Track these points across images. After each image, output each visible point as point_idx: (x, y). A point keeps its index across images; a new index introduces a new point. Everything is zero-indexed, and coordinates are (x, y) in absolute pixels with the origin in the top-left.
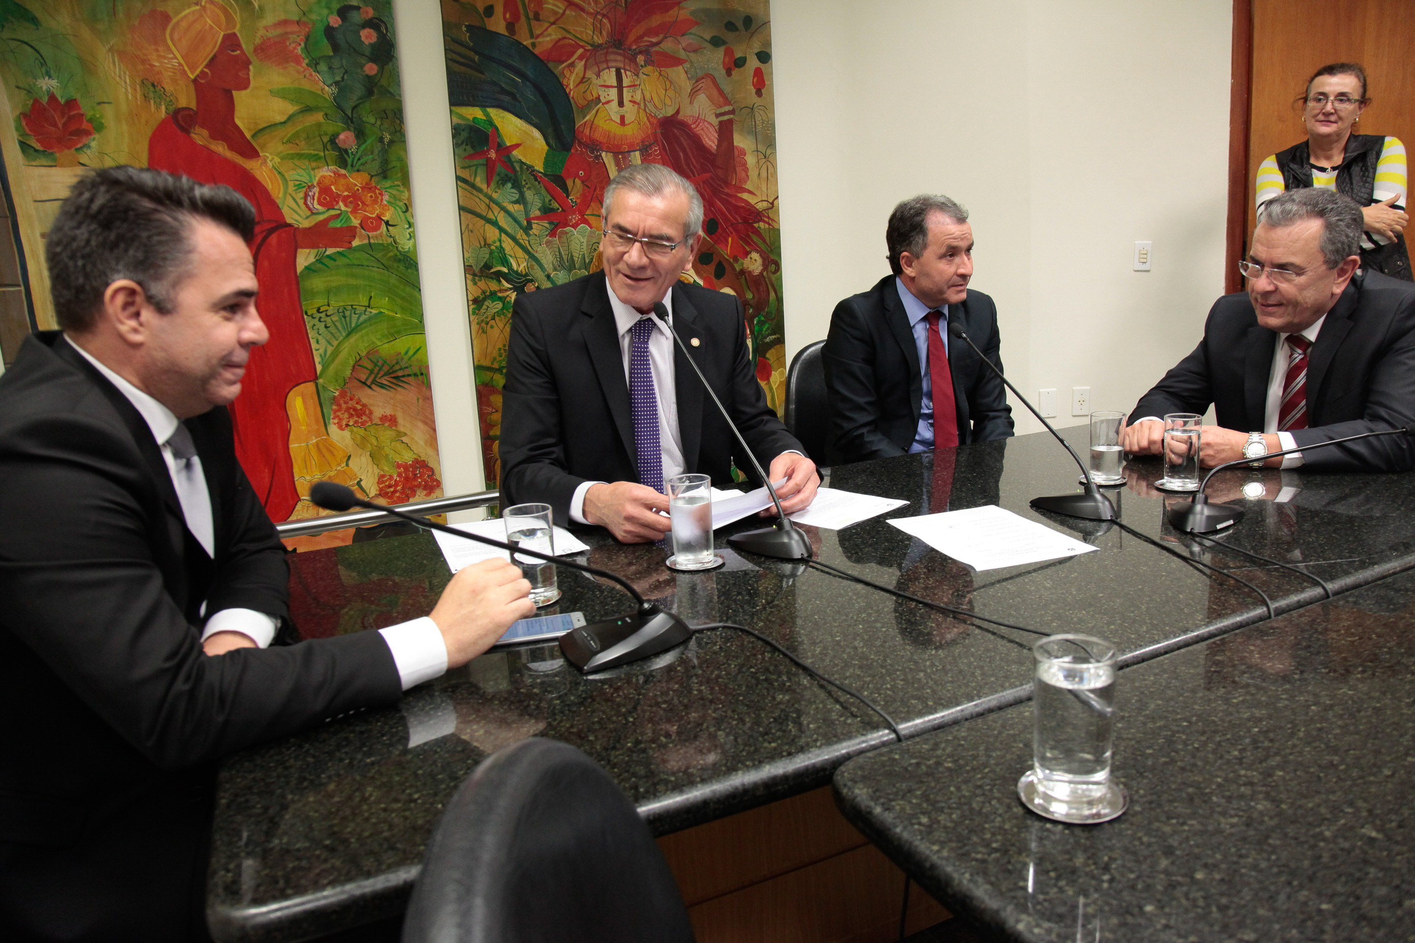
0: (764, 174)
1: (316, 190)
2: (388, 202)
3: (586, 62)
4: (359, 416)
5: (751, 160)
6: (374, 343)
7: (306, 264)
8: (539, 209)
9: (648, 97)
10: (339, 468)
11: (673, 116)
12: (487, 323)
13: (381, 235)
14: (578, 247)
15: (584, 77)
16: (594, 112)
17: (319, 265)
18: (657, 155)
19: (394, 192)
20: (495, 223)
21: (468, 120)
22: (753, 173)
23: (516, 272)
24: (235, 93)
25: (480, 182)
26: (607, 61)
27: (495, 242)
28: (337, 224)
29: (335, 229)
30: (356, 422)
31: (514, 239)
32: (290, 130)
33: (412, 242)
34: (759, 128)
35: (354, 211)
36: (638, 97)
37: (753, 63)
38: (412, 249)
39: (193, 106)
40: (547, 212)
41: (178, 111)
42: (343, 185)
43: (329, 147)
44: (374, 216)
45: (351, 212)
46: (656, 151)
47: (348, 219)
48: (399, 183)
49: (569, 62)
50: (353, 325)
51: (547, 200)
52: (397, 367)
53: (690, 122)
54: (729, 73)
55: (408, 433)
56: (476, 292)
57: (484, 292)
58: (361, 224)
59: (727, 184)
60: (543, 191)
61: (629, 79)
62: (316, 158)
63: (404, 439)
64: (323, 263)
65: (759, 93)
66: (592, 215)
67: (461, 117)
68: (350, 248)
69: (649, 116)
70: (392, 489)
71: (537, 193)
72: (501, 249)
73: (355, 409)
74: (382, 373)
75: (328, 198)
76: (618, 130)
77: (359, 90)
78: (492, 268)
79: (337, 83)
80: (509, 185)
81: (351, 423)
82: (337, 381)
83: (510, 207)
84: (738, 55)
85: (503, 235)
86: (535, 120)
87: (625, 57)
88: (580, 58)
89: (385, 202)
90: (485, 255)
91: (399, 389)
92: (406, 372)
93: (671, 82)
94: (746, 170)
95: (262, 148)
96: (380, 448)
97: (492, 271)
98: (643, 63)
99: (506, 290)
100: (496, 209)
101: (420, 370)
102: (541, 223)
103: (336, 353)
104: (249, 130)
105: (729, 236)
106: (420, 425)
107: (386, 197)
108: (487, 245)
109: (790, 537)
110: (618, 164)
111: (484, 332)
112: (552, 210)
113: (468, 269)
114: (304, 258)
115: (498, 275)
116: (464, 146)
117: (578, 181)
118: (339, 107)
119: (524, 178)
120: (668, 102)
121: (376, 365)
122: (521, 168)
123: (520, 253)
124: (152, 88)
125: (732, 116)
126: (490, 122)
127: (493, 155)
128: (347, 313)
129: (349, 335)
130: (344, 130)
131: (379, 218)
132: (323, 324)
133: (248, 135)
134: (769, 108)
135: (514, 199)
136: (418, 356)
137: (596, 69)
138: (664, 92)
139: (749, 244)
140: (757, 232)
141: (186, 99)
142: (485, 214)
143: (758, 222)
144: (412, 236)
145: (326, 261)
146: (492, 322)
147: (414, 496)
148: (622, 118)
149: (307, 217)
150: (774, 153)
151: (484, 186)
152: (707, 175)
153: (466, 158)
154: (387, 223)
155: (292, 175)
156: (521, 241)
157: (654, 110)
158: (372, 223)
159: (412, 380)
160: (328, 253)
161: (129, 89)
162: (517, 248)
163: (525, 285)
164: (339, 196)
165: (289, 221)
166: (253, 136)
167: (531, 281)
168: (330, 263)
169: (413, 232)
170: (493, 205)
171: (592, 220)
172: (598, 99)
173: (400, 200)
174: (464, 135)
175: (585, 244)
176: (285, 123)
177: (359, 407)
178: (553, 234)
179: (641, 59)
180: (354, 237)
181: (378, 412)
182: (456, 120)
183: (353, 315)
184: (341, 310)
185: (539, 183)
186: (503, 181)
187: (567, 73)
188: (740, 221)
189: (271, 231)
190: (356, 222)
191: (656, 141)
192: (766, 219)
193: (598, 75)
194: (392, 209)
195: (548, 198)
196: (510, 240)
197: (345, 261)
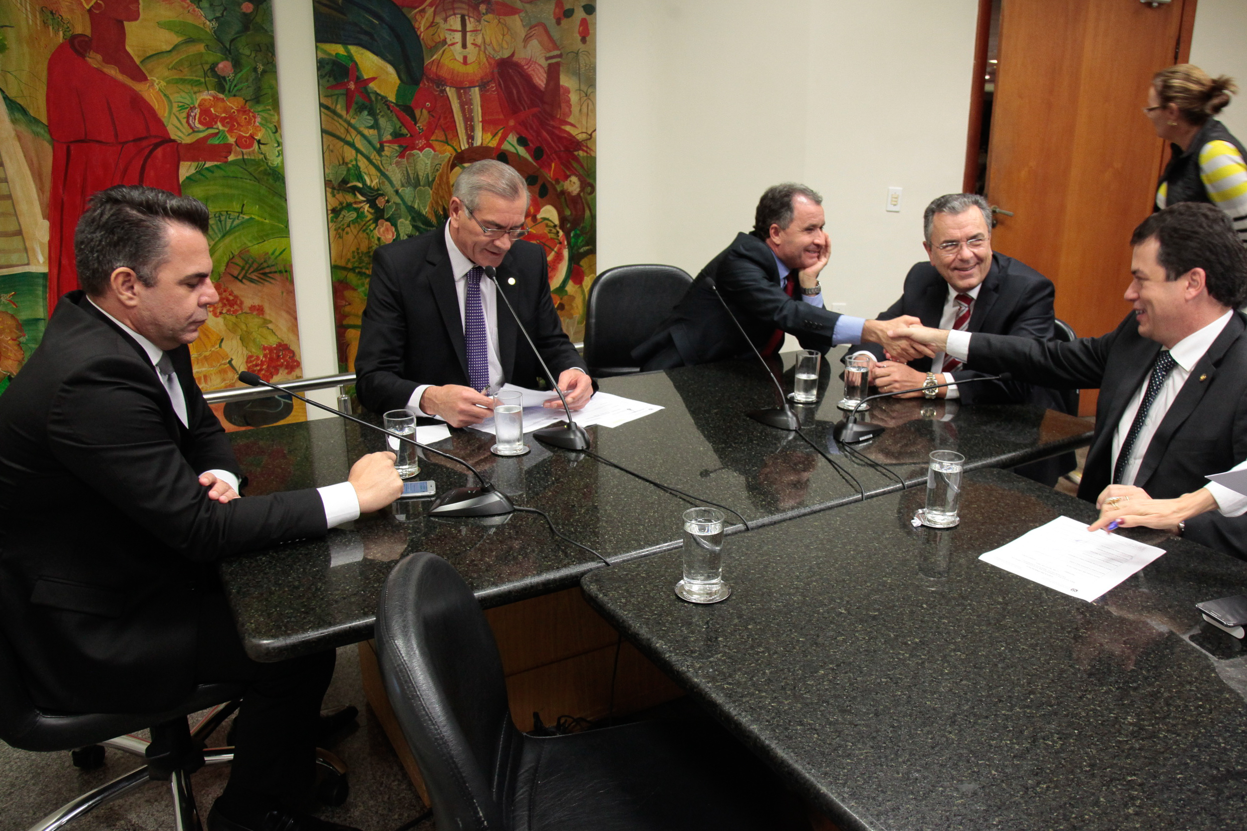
1: (197, 111)
2: (260, 124)
3: (436, 8)
4: (232, 306)
5: (574, 98)
6: (245, 243)
7: (188, 175)
8: (391, 134)
9: (488, 40)
10: (213, 349)
11: (509, 58)
12: (343, 230)
13: (253, 151)
14: (423, 168)
15: (433, 22)
16: (441, 51)
17: (198, 176)
18: (494, 91)
19: (266, 115)
20: (352, 145)
21: (330, 54)
22: (575, 109)
23: (370, 187)
24: (126, 23)
26: (453, 9)
27: (351, 161)
28: (215, 141)
29: (215, 146)
30: (228, 311)
31: (368, 159)
32: (175, 58)
33: (280, 158)
34: (582, 70)
35: (231, 131)
36: (479, 41)
37: (580, 14)
38: (280, 165)
39: (88, 32)
40: (397, 137)
41: (74, 37)
42: (221, 108)
43: (209, 74)
44: (247, 135)
45: (228, 131)
46: (493, 87)
47: (225, 137)
48: (270, 107)
49: (420, 8)
50: (228, 228)
51: (398, 127)
52: (265, 265)
53: (523, 63)
54: (558, 22)
55: (273, 321)
56: (334, 203)
57: (341, 203)
58: (236, 142)
59: (553, 117)
60: (395, 119)
61: (473, 24)
62: (198, 83)
63: (270, 326)
64: (202, 175)
65: (584, 40)
66: (436, 140)
67: (325, 52)
68: (226, 162)
69: (488, 58)
70: (258, 368)
71: (390, 120)
72: (357, 167)
73: (228, 300)
74: (252, 269)
75: (208, 119)
76: (462, 69)
77: (236, 27)
78: (348, 183)
79: (217, 19)
81: (224, 311)
83: (366, 132)
84: (567, 6)
85: (359, 155)
86: (390, 58)
87: (469, 5)
88: (431, 5)
89: (257, 124)
90: (343, 172)
91: (266, 283)
92: (273, 269)
93: (508, 29)
94: (570, 106)
95: (149, 73)
96: (249, 333)
97: (349, 185)
98: (484, 11)
99: (361, 202)
100: (354, 133)
101: (285, 266)
102: (392, 146)
104: (139, 57)
105: (552, 162)
106: (284, 314)
107: (258, 120)
108: (345, 163)
109: (575, 435)
110: (459, 97)
111: (341, 237)
112: (402, 135)
113: (328, 183)
114: (186, 170)
115: (354, 189)
116: (327, 77)
117: (425, 112)
118: (219, 40)
119: (379, 107)
120: (505, 46)
121: (247, 263)
122: (376, 98)
123: (373, 171)
124: (50, 16)
125: (559, 60)
126: (350, 57)
127: (352, 86)
128: (223, 218)
129: (223, 236)
130: (222, 60)
131: (252, 137)
133: (137, 61)
134: (591, 54)
135: (370, 125)
136: (284, 256)
137: (444, 15)
138: (502, 37)
139: (569, 169)
140: (576, 159)
141: (82, 27)
142: (343, 136)
143: (578, 150)
144: (280, 154)
145: (205, 173)
146: (348, 229)
147: (277, 373)
148: (465, 58)
149: (189, 135)
150: (594, 92)
151: (344, 113)
152: (535, 110)
153: (328, 88)
154: (259, 142)
155: (176, 98)
156: (374, 161)
157: (492, 52)
158: (246, 141)
159: (278, 276)
160: (207, 166)
161: (30, 16)
162: (371, 166)
163: (376, 198)
164: (217, 117)
165: (173, 137)
166: (142, 62)
168: (209, 175)
169: (282, 150)
170: (350, 129)
171: (435, 144)
172: (444, 42)
173: (271, 123)
174: (328, 68)
175: (429, 165)
176: (170, 51)
177: (231, 298)
178: (402, 155)
179: (483, 8)
180: (230, 153)
181: (248, 302)
182: (321, 55)
183: (228, 220)
184: (217, 215)
185: (391, 112)
186: (360, 109)
187: (418, 17)
188: (562, 149)
189: (156, 146)
190: (231, 140)
191: (493, 79)
192: (585, 148)
193: (445, 20)
194: (263, 130)
195: (399, 125)
196: (365, 160)
197: (221, 173)
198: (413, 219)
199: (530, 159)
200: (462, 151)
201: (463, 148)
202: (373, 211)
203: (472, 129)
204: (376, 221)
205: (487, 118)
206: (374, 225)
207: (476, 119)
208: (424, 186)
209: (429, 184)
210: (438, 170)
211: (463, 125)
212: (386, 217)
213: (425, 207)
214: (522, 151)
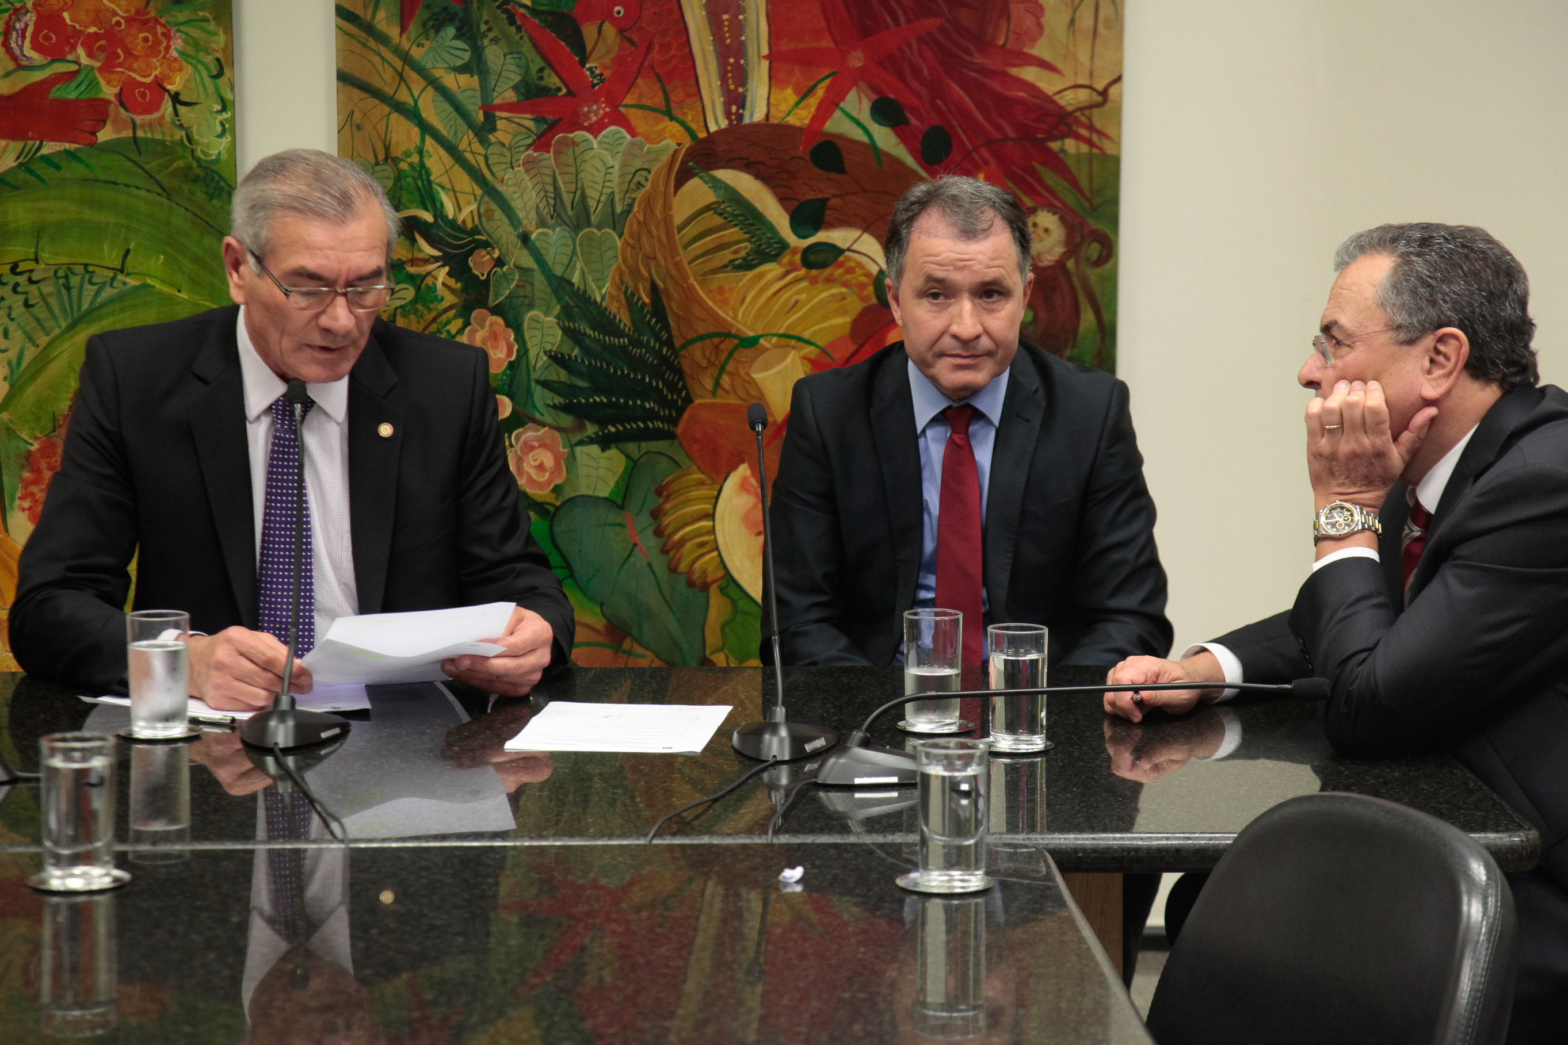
0: (1086, 20)
1: (31, 18)
2: (182, 53)
8: (515, 88)
13: (161, 120)
14: (599, 177)
17: (22, 175)
19: (196, 33)
20: (412, 114)
22: (1055, 20)
23: (452, 224)
25: (385, 21)
27: (408, 154)
28: (70, 92)
29: (66, 103)
31: (452, 149)
33: (226, 140)
35: (107, 68)
38: (224, 156)
40: (532, 94)
42: (87, 11)
44: (148, 80)
45: (100, 70)
47: (93, 84)
48: (207, 14)
50: (89, 307)
51: (534, 68)
58: (119, 96)
59: (983, 44)
60: (527, 47)
66: (639, 106)
68: (92, 145)
71: (513, 50)
72: (423, 171)
75: (54, 36)
80: (451, 31)
82: (38, 419)
83: (449, 80)
85: (429, 140)
89: (174, 54)
94: (1038, 11)
99: (427, 261)
100: (417, 82)
102: (517, 117)
103: (42, 361)
105: (979, 169)
107: (177, 44)
108: (392, 159)
112: (546, 90)
115: (411, 228)
117: (609, 29)
119: (485, 17)
123: (464, 182)
128: (75, 281)
129: (72, 326)
131: (159, 86)
132: (21, 298)
135: (459, 63)
139: (1031, 191)
140: (1057, 163)
142: (389, 91)
143: (1062, 137)
144: (228, 128)
145: (37, 167)
149: (8, 74)
151: (393, 31)
152: (930, 24)
154: (176, 98)
156: (468, 156)
158: (143, 95)
160: (44, 151)
162: (458, 171)
163: (470, 253)
164: (77, 33)
167: (486, 245)
168: (48, 172)
169: (233, 119)
170: (414, 75)
171: (635, 116)
173: (208, 51)
175: (616, 171)
178: (542, 143)
180: (104, 122)
183: (87, 286)
184: (61, 273)
185: (519, 29)
186: (436, 23)
188: (1011, 133)
190: (108, 91)
192: (1084, 132)
194: (189, 69)
195: (538, 63)
196: (443, 152)
197: (80, 170)
198: (567, 313)
199: (909, 160)
200: (711, 136)
201: (713, 128)
202: (459, 285)
203: (741, 76)
204: (465, 311)
205: (785, 46)
206: (458, 323)
207: (751, 51)
208: (599, 227)
209: (615, 221)
210: (639, 185)
211: (713, 66)
212: (492, 302)
213: (600, 282)
214: (885, 138)
